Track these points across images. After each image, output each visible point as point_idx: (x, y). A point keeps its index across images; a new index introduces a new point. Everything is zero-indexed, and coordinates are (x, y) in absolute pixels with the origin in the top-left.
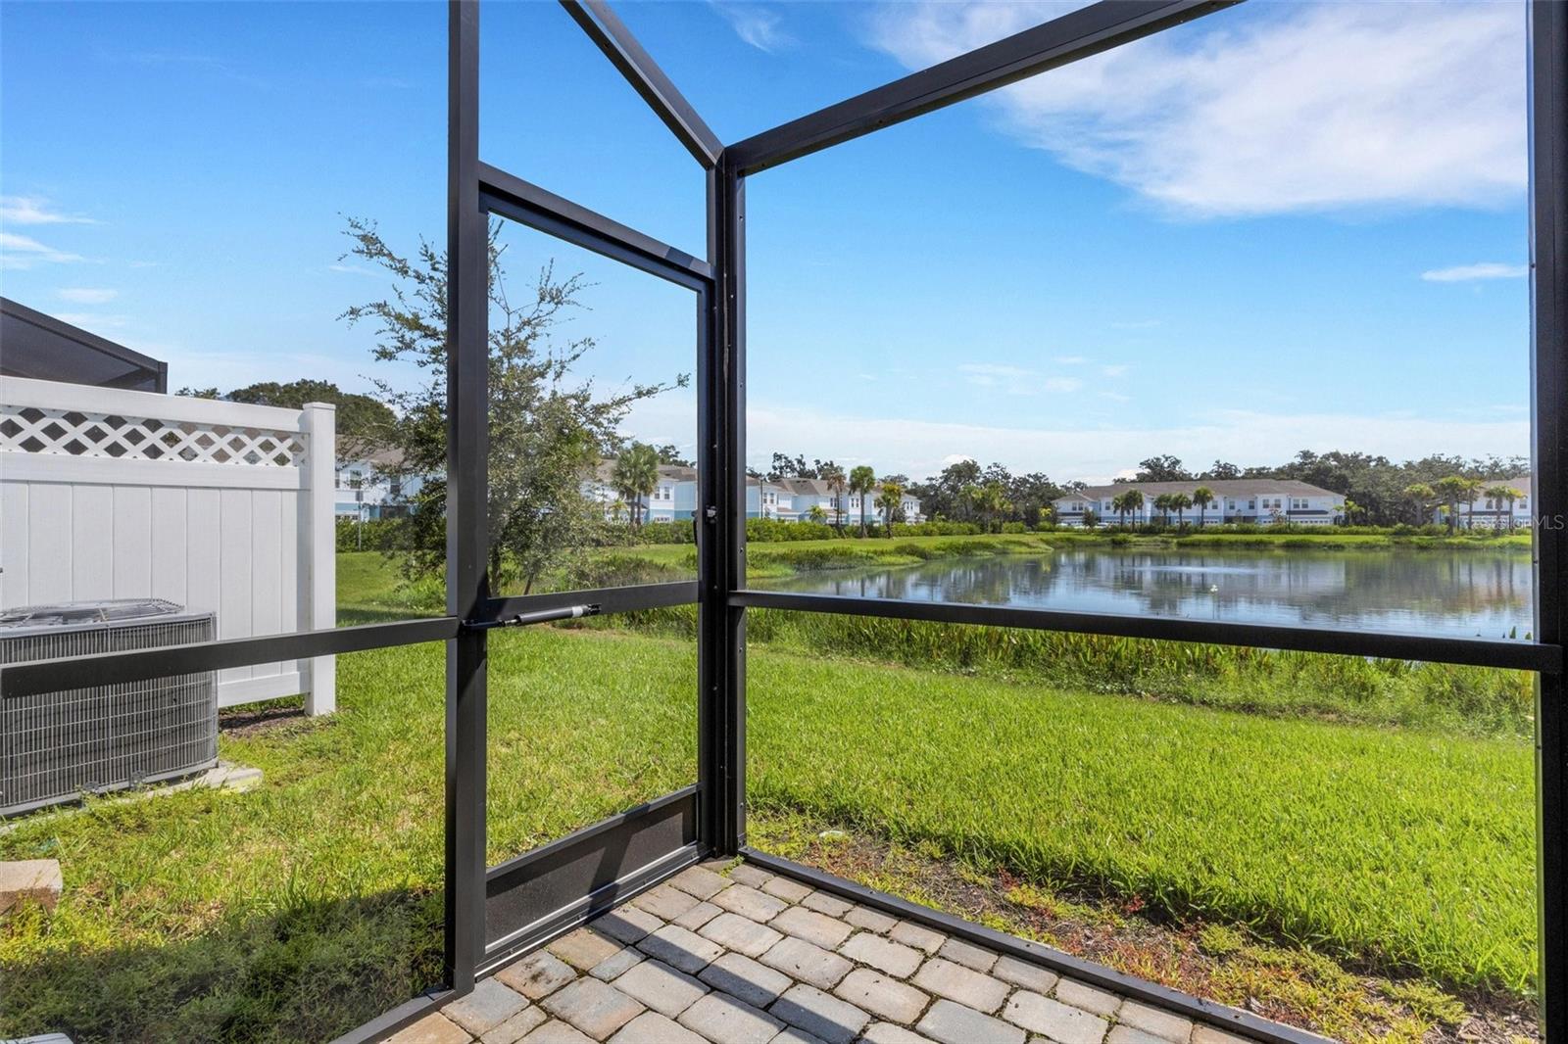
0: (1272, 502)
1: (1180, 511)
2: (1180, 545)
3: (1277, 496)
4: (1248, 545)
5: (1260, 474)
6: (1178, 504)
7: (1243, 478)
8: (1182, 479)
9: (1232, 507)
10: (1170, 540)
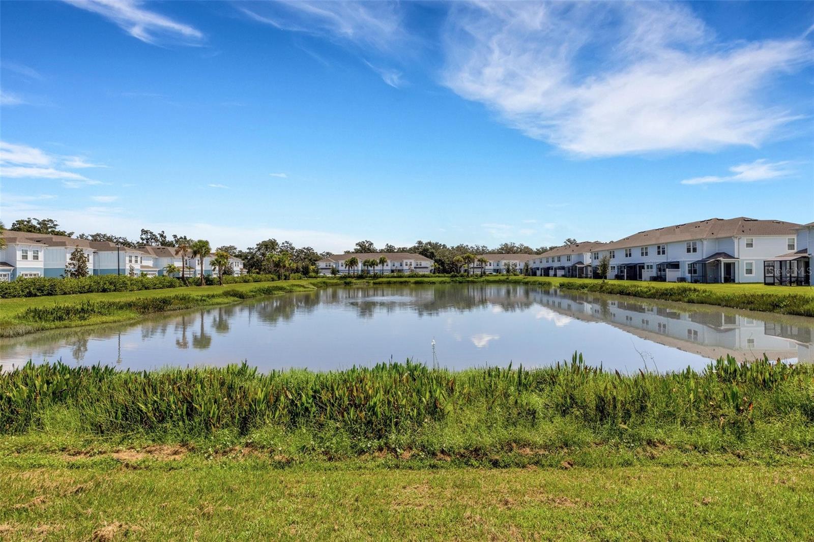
0: (409, 264)
1: (374, 268)
2: (374, 283)
3: (411, 261)
4: (401, 283)
5: (403, 250)
6: (373, 264)
7: (397, 252)
8: (373, 252)
9: (394, 266)
10: (370, 281)
